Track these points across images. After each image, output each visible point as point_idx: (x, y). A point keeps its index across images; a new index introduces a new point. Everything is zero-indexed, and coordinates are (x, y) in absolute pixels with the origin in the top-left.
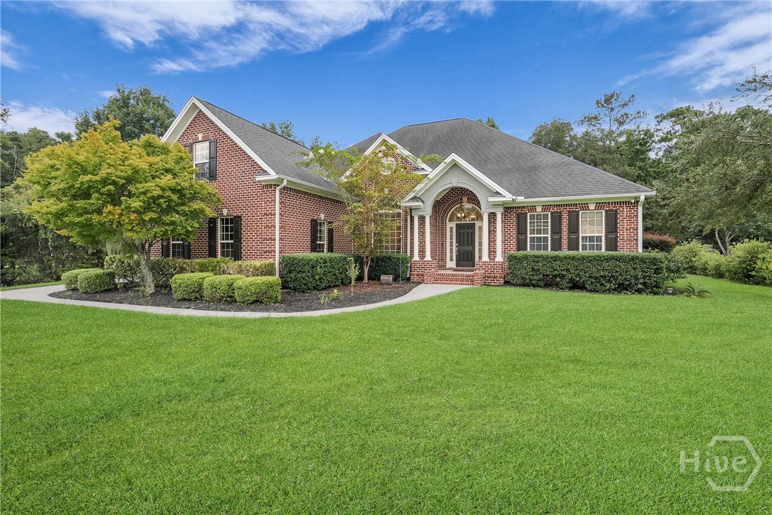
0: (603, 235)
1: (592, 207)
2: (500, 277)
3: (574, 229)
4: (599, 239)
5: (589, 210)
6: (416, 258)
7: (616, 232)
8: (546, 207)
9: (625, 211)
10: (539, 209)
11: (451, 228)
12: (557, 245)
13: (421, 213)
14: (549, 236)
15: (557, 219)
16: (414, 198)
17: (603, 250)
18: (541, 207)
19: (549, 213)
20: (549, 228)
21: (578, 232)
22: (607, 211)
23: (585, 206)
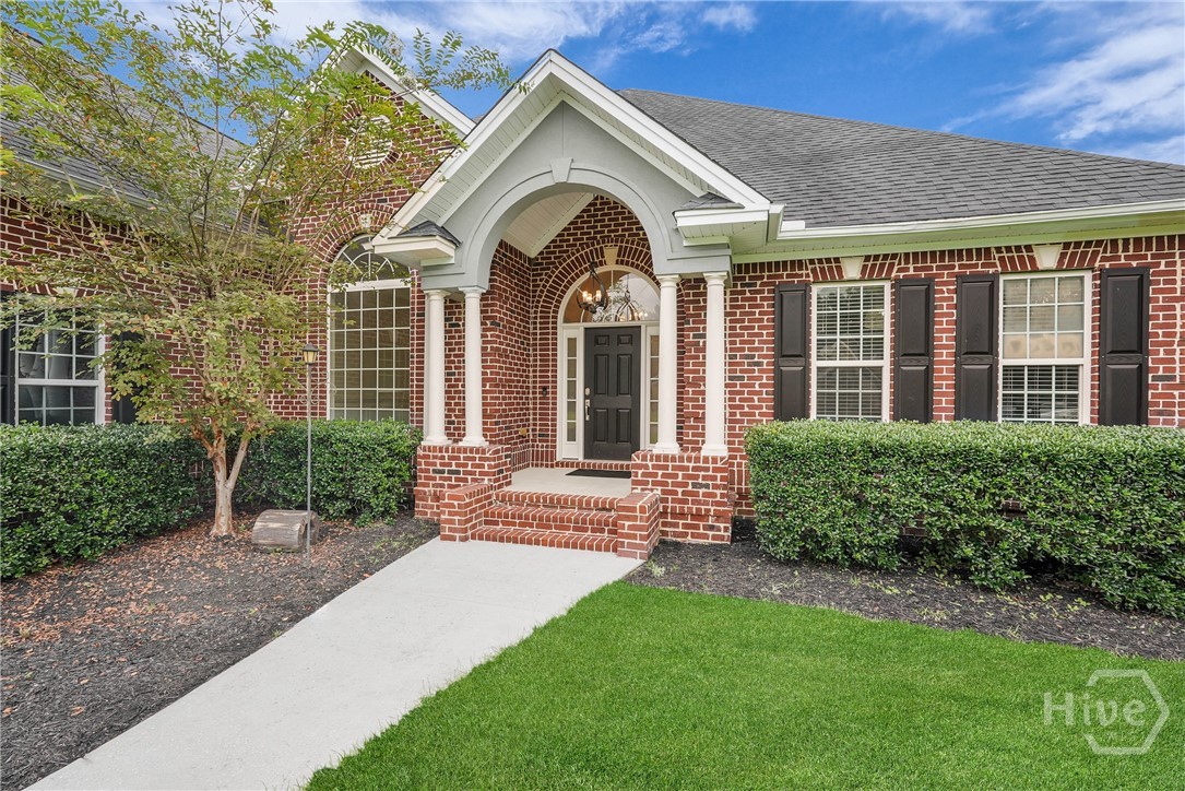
0: (1086, 362)
1: (1047, 258)
2: (718, 516)
3: (979, 338)
4: (1070, 374)
5: (1035, 270)
6: (435, 435)
7: (1140, 349)
8: (875, 264)
9: (1177, 274)
10: (852, 270)
11: (572, 342)
12: (915, 402)
13: (450, 283)
14: (886, 363)
16: (422, 228)
17: (1085, 415)
18: (859, 262)
19: (887, 285)
20: (887, 336)
21: (992, 350)
22: (1102, 275)
23: (1020, 258)
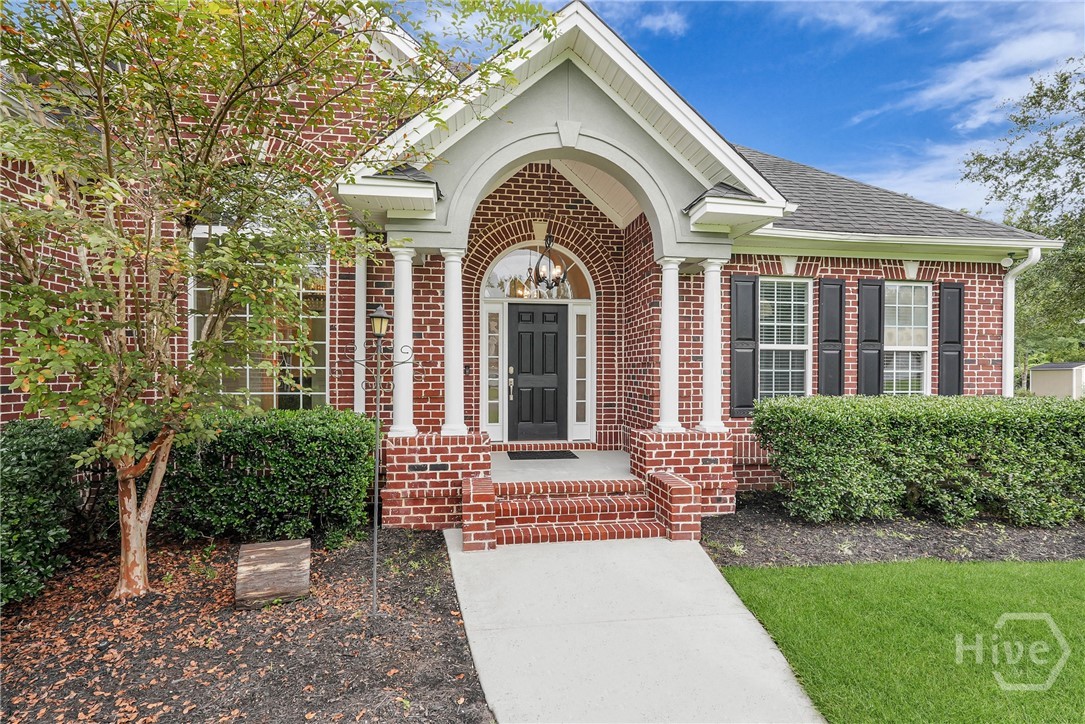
0: (928, 349)
1: (911, 271)
2: (725, 489)
3: (872, 329)
4: (918, 356)
5: (904, 280)
7: (960, 341)
8: (806, 263)
9: (976, 289)
10: (789, 267)
11: (495, 320)
12: (831, 383)
14: (809, 347)
15: (831, 298)
17: (927, 388)
18: (794, 261)
19: (810, 282)
20: (810, 323)
21: (880, 339)
22: (940, 286)
23: (895, 269)
